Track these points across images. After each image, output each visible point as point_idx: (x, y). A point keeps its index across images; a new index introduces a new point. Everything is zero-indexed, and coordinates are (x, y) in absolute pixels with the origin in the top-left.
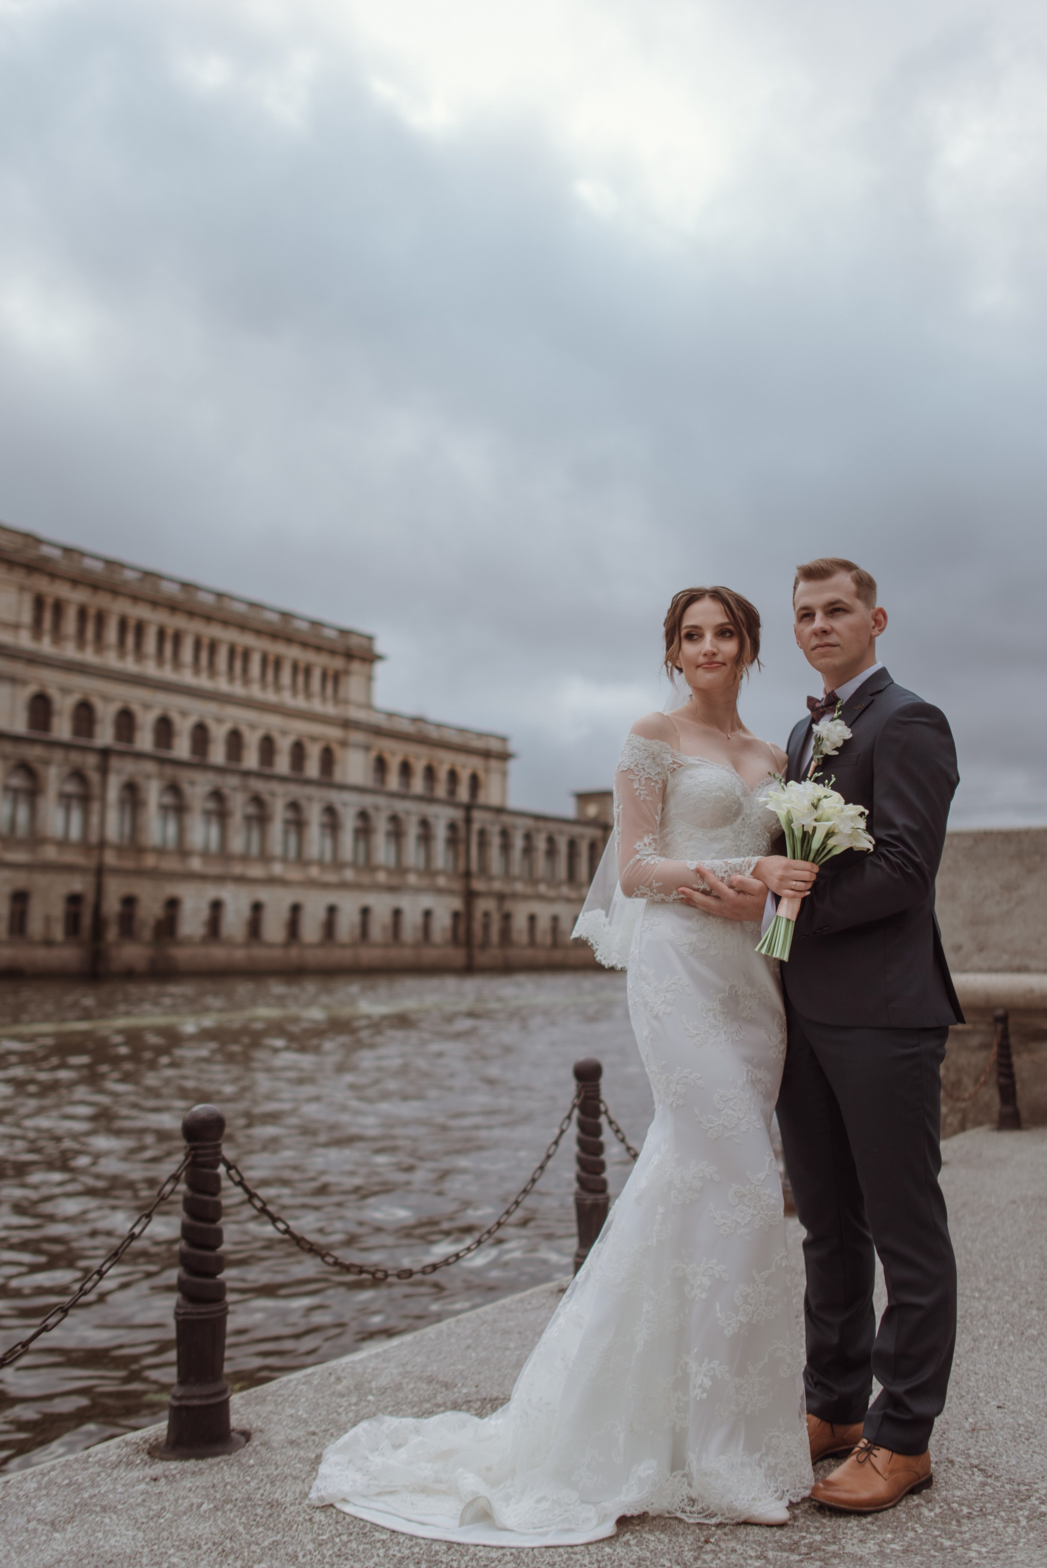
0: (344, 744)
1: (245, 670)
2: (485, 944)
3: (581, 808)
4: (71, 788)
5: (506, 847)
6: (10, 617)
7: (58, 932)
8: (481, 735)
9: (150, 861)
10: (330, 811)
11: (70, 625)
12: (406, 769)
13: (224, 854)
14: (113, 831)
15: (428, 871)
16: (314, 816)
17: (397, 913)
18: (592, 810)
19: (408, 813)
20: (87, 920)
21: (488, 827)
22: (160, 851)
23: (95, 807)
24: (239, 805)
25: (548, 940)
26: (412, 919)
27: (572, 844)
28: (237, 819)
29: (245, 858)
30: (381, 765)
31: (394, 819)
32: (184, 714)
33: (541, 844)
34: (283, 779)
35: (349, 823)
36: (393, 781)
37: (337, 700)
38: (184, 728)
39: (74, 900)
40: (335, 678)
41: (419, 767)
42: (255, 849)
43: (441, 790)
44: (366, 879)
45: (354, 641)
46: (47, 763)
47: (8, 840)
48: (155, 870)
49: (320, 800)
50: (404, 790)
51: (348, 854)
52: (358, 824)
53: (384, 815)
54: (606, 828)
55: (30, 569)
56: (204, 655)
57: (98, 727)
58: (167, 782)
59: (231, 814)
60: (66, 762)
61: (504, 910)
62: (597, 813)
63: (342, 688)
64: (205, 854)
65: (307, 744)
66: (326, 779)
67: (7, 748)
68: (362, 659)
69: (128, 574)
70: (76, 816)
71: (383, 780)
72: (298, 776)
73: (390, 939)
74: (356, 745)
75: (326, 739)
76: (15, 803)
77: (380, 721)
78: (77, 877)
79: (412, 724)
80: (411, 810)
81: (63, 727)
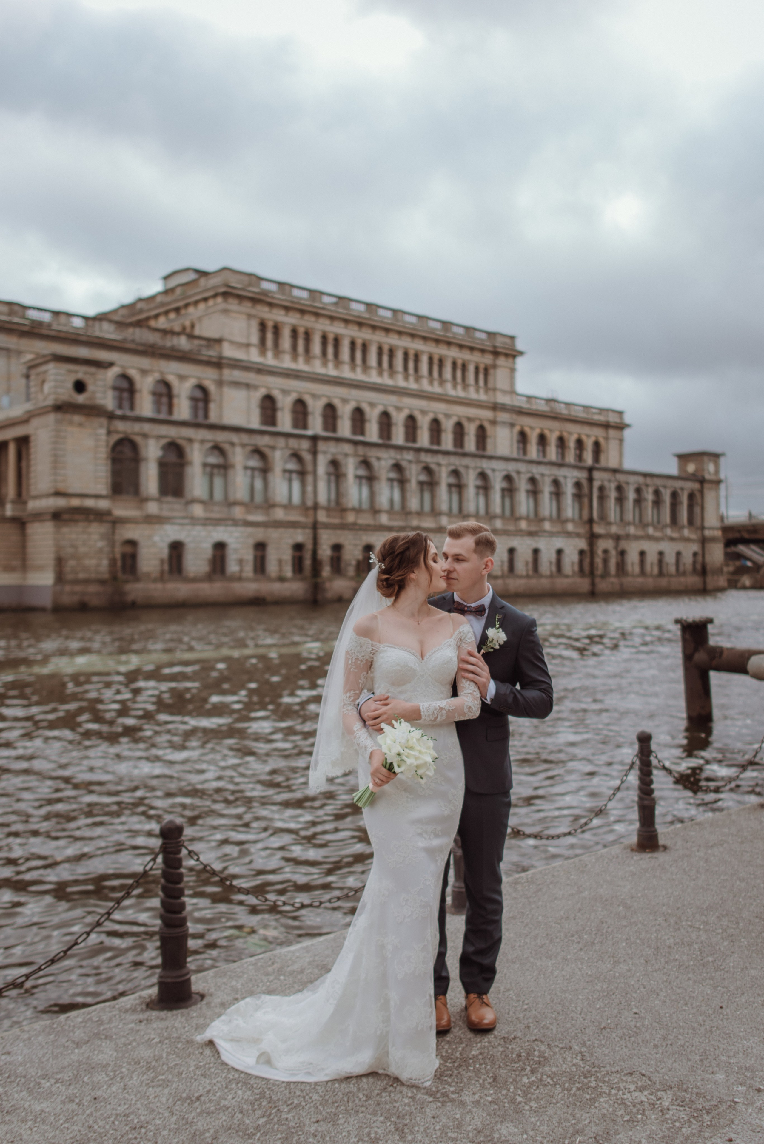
0: (494, 422)
1: (417, 369)
2: (605, 574)
3: (682, 466)
4: (292, 466)
5: (620, 500)
6: (242, 339)
7: (288, 571)
8: (601, 411)
9: (351, 518)
10: (483, 475)
11: (286, 342)
12: (542, 440)
13: (405, 511)
14: (322, 498)
15: (560, 519)
16: (471, 480)
17: (536, 552)
18: (691, 468)
19: (543, 475)
20: (308, 562)
21: (606, 484)
22: (358, 511)
23: (310, 479)
24: (415, 474)
25: (656, 571)
26: (547, 557)
27: (674, 495)
28: (413, 485)
29: (420, 514)
30: (523, 437)
31: (533, 480)
32: (372, 405)
33: (650, 496)
34: (447, 453)
36: (533, 450)
37: (487, 389)
38: (373, 415)
39: (298, 547)
40: (486, 372)
41: (553, 438)
42: (427, 507)
43: (571, 457)
44: (511, 528)
45: (499, 342)
46: (273, 448)
47: (250, 505)
48: (355, 524)
49: (475, 468)
50: (541, 459)
51: (497, 507)
52: (505, 485)
53: (524, 477)
54: (702, 481)
55: (255, 300)
56: (385, 359)
57: (310, 419)
58: (361, 459)
59: (408, 481)
60: (287, 447)
61: (619, 549)
62: (697, 470)
63: (491, 379)
64: (390, 511)
65: (466, 424)
66: (481, 453)
67: (245, 438)
68: (507, 355)
69: (326, 299)
70: (296, 485)
71: (525, 452)
72: (460, 450)
73: (531, 572)
74: (504, 423)
75: (480, 420)
76: (253, 477)
77: (521, 403)
78: (299, 531)
79: (546, 404)
80: (546, 474)
81: (285, 422)
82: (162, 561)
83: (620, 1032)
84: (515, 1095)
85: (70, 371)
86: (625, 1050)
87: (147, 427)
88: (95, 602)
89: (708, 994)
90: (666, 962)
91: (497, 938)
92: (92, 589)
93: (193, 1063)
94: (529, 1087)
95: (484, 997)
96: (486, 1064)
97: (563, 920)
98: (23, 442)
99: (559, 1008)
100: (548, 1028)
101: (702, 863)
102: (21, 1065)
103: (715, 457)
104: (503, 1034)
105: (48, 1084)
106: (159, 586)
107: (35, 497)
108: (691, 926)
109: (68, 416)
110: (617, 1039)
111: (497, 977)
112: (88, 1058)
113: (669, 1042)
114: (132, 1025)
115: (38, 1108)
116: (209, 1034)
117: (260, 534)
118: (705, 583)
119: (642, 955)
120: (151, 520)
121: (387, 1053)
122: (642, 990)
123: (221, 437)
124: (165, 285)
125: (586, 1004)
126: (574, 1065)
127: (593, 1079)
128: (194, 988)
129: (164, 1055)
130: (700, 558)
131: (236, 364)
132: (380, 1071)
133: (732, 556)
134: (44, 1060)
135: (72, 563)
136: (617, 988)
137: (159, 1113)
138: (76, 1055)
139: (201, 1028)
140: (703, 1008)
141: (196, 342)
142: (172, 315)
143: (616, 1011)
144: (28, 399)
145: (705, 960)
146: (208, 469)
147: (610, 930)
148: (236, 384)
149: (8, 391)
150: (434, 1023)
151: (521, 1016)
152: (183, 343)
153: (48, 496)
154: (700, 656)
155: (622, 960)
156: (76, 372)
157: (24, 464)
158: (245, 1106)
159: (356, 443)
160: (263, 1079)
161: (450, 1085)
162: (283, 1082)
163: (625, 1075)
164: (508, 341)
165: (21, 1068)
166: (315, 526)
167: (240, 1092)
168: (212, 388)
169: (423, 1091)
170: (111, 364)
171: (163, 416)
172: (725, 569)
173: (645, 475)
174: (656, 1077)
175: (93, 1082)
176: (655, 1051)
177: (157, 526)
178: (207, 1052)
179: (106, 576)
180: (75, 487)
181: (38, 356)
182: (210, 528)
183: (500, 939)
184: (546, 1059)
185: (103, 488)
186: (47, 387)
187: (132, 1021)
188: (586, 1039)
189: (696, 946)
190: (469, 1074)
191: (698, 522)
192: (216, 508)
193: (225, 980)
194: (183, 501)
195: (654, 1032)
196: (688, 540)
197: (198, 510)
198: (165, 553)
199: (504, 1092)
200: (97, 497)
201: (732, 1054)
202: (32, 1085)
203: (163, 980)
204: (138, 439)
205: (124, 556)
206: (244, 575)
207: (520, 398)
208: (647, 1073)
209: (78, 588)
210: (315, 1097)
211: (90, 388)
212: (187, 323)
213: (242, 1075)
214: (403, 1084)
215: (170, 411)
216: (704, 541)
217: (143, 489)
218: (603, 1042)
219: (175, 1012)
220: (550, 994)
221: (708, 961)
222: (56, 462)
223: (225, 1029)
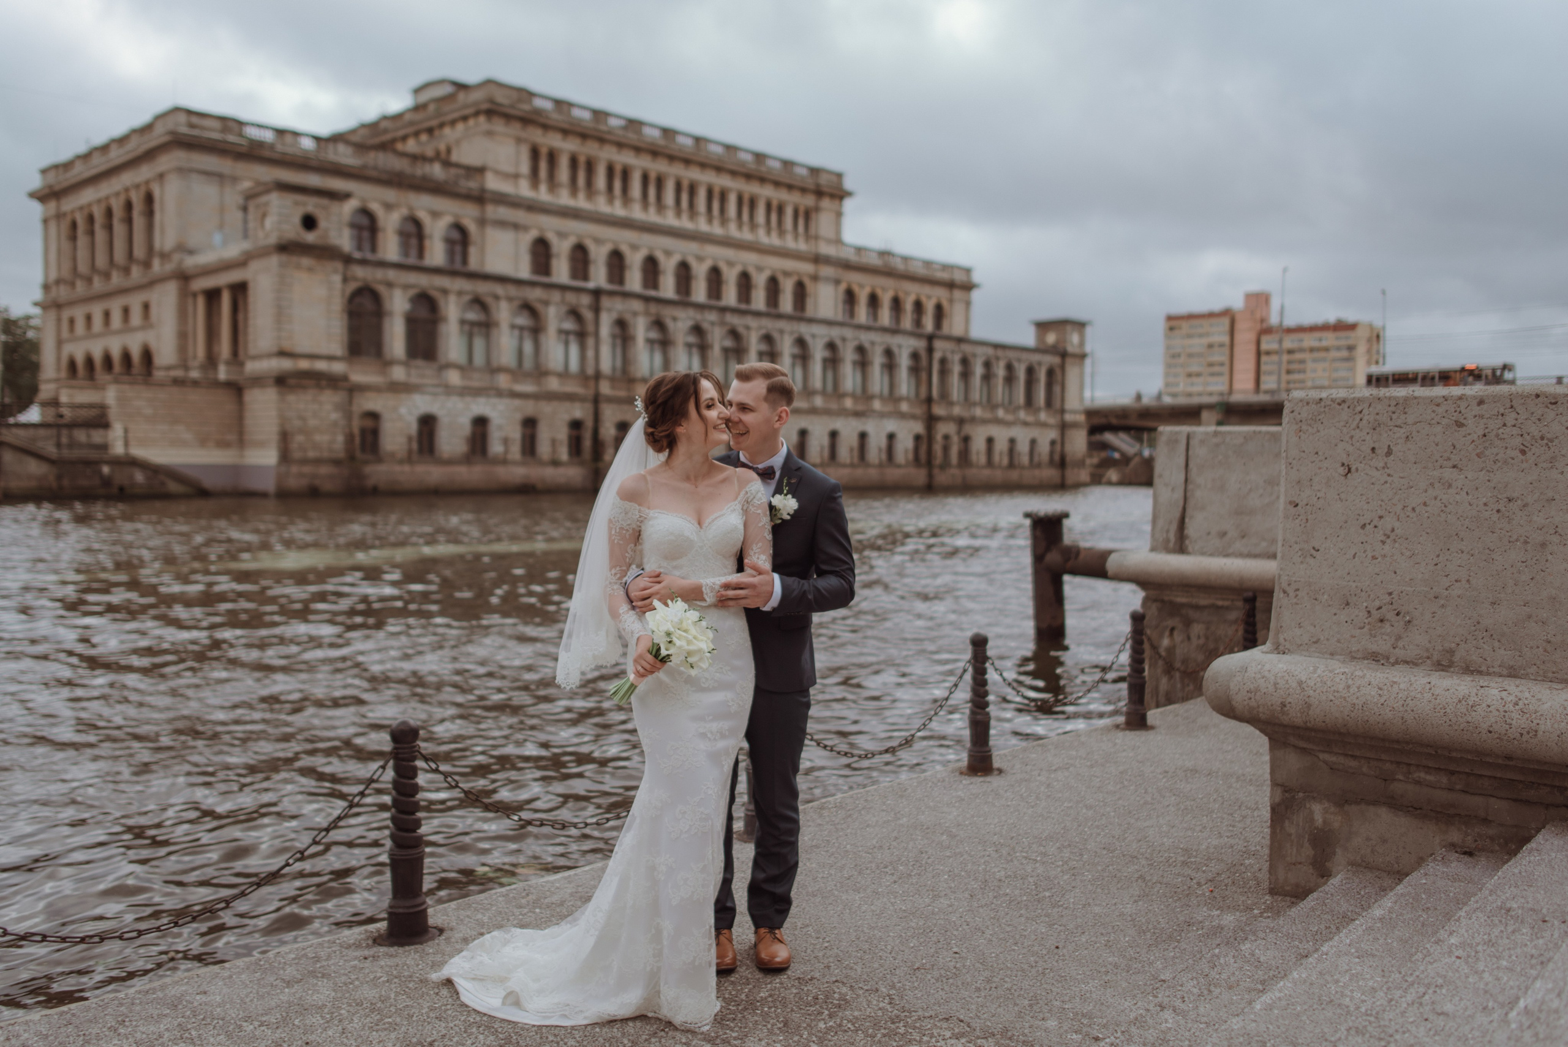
0: (815, 278)
1: (723, 210)
2: (945, 465)
3: (1040, 337)
4: (569, 325)
5: (966, 375)
6: (509, 169)
7: (563, 453)
8: (946, 267)
10: (801, 342)
11: (563, 173)
12: (874, 301)
14: (606, 365)
15: (892, 397)
16: (786, 347)
17: (863, 436)
18: (1051, 338)
19: (873, 343)
20: (587, 443)
21: (949, 356)
23: (590, 342)
24: (718, 339)
25: (1005, 461)
26: (876, 442)
27: (1030, 371)
28: (716, 352)
30: (850, 297)
31: (861, 350)
32: (668, 253)
33: (1000, 372)
34: (757, 314)
35: (819, 353)
36: (862, 314)
37: (807, 237)
38: (668, 266)
39: (576, 425)
40: (807, 216)
41: (886, 299)
43: (907, 322)
44: (834, 406)
45: (824, 180)
46: (546, 303)
47: (517, 372)
49: (792, 333)
50: (871, 323)
51: (817, 382)
52: (827, 354)
53: (850, 346)
54: (1064, 355)
55: (526, 121)
56: (684, 196)
57: (592, 270)
58: (653, 318)
59: (711, 347)
60: (563, 301)
61: (963, 434)
62: (1058, 342)
63: (813, 225)
65: (781, 279)
66: (798, 314)
67: (512, 290)
68: (832, 196)
69: (613, 122)
70: (574, 350)
71: (852, 313)
72: (773, 311)
73: (856, 460)
74: (827, 279)
75: (798, 274)
76: (521, 339)
77: (849, 255)
78: (577, 405)
79: (879, 257)
80: (876, 342)
81: (561, 271)
82: (410, 439)
83: (936, 973)
84: (809, 1041)
85: (296, 203)
86: (941, 993)
87: (392, 274)
88: (327, 486)
89: (1041, 934)
90: (995, 898)
91: (792, 862)
92: (324, 470)
93: (426, 1005)
94: (826, 1033)
95: (776, 932)
96: (776, 1007)
97: (875, 850)
98: (240, 290)
100: (851, 968)
101: (1042, 789)
102: (219, 1005)
103: (1080, 325)
104: (798, 974)
105: (252, 1027)
106: (407, 468)
107: (255, 358)
108: (1026, 858)
109: (295, 259)
110: (933, 981)
111: (793, 910)
112: (300, 998)
113: (994, 985)
114: (356, 962)
116: (446, 972)
117: (529, 408)
118: (1062, 477)
119: (967, 889)
120: (396, 388)
121: (659, 992)
122: (965, 927)
123: (483, 288)
124: (415, 100)
125: (897, 942)
126: (880, 1009)
127: (901, 1025)
128: (431, 921)
129: (393, 996)
130: (1058, 448)
131: (501, 199)
132: (650, 1015)
133: (1096, 445)
134: (248, 1000)
135: (300, 438)
136: (935, 925)
138: (287, 994)
139: (437, 966)
140: (1036, 948)
141: (453, 171)
142: (424, 137)
143: (932, 950)
145: (1041, 895)
146: (467, 328)
147: (929, 861)
148: (502, 224)
151: (821, 954)
152: (437, 171)
153: (270, 356)
154: (1053, 557)
155: (942, 894)
156: (305, 204)
157: (241, 316)
159: (647, 299)
160: (509, 1022)
161: (732, 1031)
162: (534, 1027)
163: (940, 1020)
164: (833, 178)
165: (218, 1010)
166: (597, 400)
167: (481, 1037)
168: (472, 227)
170: (347, 196)
171: (412, 260)
172: (1088, 461)
173: (997, 346)
174: (976, 1024)
175: (305, 1026)
176: (976, 995)
177: (403, 396)
178: (445, 992)
179: (341, 455)
180: (304, 345)
181: (258, 183)
182: (468, 399)
183: (796, 864)
184: (846, 1002)
185: (336, 345)
186: (269, 223)
187: (356, 958)
188: (896, 981)
189: (1031, 880)
190: (756, 1018)
191: (1057, 404)
192: (476, 376)
193: (469, 913)
194: (435, 366)
195: (976, 974)
197: (454, 377)
198: (413, 428)
199: (796, 1038)
200: (331, 358)
201: (1067, 998)
202: (231, 1028)
203: (393, 913)
204: (382, 289)
205: (363, 431)
206: (510, 457)
207: (847, 249)
208: (966, 1019)
209: (307, 469)
211: (323, 223)
212: (442, 147)
213: (485, 1018)
214: (676, 1029)
215: (421, 253)
216: (1063, 427)
217: (386, 350)
218: (916, 984)
219: (407, 948)
220: (856, 931)
221: (1044, 897)
222: (281, 315)
223: (467, 966)
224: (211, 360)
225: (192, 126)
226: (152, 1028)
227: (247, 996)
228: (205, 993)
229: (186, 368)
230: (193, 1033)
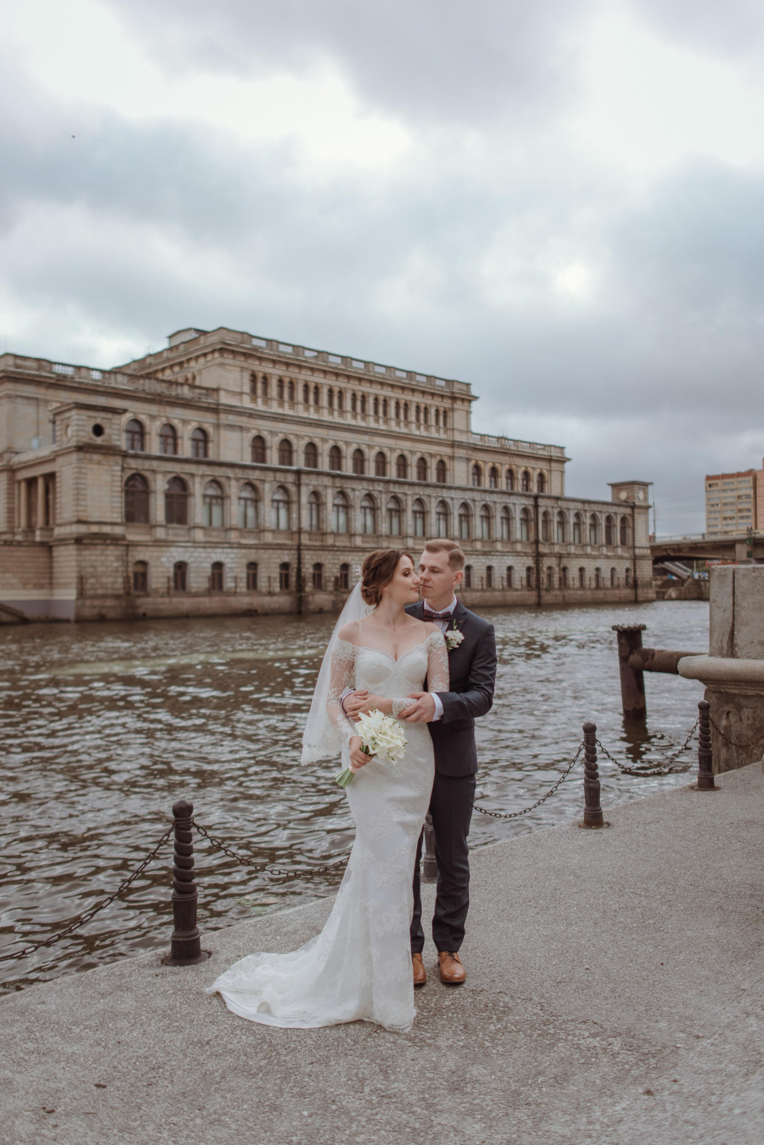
0: (452, 458)
1: (386, 413)
2: (550, 588)
3: (616, 494)
4: (279, 496)
5: (562, 524)
6: (236, 389)
7: (276, 587)
8: (545, 446)
9: (330, 541)
10: (443, 503)
11: (274, 391)
12: (494, 472)
13: (376, 535)
14: (305, 524)
15: (510, 540)
16: (433, 507)
17: (489, 568)
18: (623, 495)
19: (495, 503)
20: (293, 579)
21: (550, 510)
22: (336, 534)
23: (294, 507)
24: (384, 503)
25: (594, 585)
26: (499, 573)
27: (609, 519)
28: (383, 512)
29: (389, 537)
30: (477, 470)
31: (486, 507)
32: (347, 444)
33: (588, 520)
34: (412, 484)
35: (456, 511)
36: (486, 482)
37: (446, 430)
38: (348, 453)
39: (285, 566)
40: (445, 414)
41: (503, 471)
42: (395, 531)
43: (519, 487)
45: (456, 389)
46: (263, 481)
47: (243, 530)
48: (333, 546)
49: (437, 497)
50: (493, 489)
51: (455, 530)
52: (462, 511)
53: (479, 505)
54: (633, 507)
55: (247, 355)
56: (359, 404)
57: (295, 456)
58: (339, 490)
59: (380, 508)
60: (275, 480)
61: (562, 566)
62: (628, 497)
63: (449, 420)
64: (364, 535)
65: (428, 459)
66: (441, 484)
67: (239, 473)
68: (463, 400)
69: (308, 354)
70: (283, 513)
71: (479, 483)
72: (423, 482)
73: (485, 587)
74: (461, 458)
75: (441, 455)
76: (246, 506)
77: (475, 440)
78: (286, 552)
79: (498, 441)
80: (497, 502)
81: (273, 459)
82: (169, 579)
83: (574, 986)
84: (484, 1040)
85: (89, 417)
86: (578, 1001)
87: (155, 464)
88: (111, 614)
89: (650, 953)
90: (613, 924)
91: (465, 903)
92: (109, 602)
93: (202, 1012)
94: (496, 1034)
95: (455, 954)
96: (458, 1014)
97: (521, 888)
98: (50, 478)
99: (520, 965)
100: (511, 982)
101: (641, 838)
102: (54, 1013)
103: (645, 485)
104: (472, 987)
105: (78, 1030)
106: (167, 600)
107: (61, 525)
108: (633, 893)
109: (88, 456)
110: (572, 991)
112: (112, 1007)
113: (618, 994)
114: (150, 979)
115: (70, 1051)
116: (216, 986)
117: (252, 555)
118: (636, 595)
119: (591, 918)
120: (159, 543)
121: (372, 1003)
122: (592, 948)
123: (218, 472)
124: (170, 343)
125: (543, 961)
126: (534, 1014)
127: (551, 1026)
128: (203, 946)
129: (178, 1005)
130: (632, 574)
131: (231, 410)
132: (366, 1019)
133: (660, 572)
134: (74, 1008)
135: (92, 581)
136: (570, 947)
137: (174, 1055)
138: (101, 1005)
139: (209, 981)
140: (646, 965)
141: (197, 391)
142: (177, 369)
143: (570, 967)
144: (54, 442)
145: (646, 923)
146: (208, 500)
147: (562, 896)
148: (231, 427)
149: (37, 435)
150: (412, 977)
151: (487, 971)
152: (186, 392)
153: (71, 523)
154: (635, 658)
155: (574, 922)
156: (95, 418)
157: (51, 496)
158: (248, 1050)
159: (334, 476)
160: (263, 1025)
161: (427, 1032)
162: (281, 1029)
163: (580, 1023)
164: (464, 387)
165: (54, 1016)
166: (299, 548)
167: (244, 1037)
168: (210, 430)
169: (403, 1037)
170: (125, 411)
171: (169, 455)
172: (654, 583)
173: (584, 502)
174: (607, 1025)
175: (117, 1028)
176: (605, 1002)
177: (164, 549)
178: (215, 1002)
179: (121, 592)
180: (95, 516)
181: (63, 404)
182: (209, 550)
183: (468, 903)
184: (509, 1009)
185: (118, 516)
186: (70, 431)
187: (150, 975)
188: (544, 991)
189: (638, 910)
190: (443, 1022)
191: (630, 542)
192: (214, 533)
193: (229, 940)
194: (186, 527)
195: (604, 985)
196: (621, 558)
197: (199, 535)
198: (171, 571)
199: (474, 1038)
200: (114, 524)
201: (673, 1005)
202: (63, 1031)
203: (176, 939)
204: (148, 475)
205: (136, 575)
206: (238, 590)
207: (474, 436)
208: (599, 1022)
209: (97, 603)
210: (310, 1042)
211: (107, 431)
212: (190, 375)
213: (246, 1023)
214: (385, 1030)
215: (175, 451)
216: (635, 559)
217: (152, 517)
218: (559, 994)
219: (186, 967)
220: (512, 952)
221: (649, 924)
222: (79, 495)
223: (230, 982)
224: (31, 528)
225: (18, 367)
226: (8, 1031)
227: (74, 1005)
228: (44, 1003)
229: (13, 533)
230: (37, 1034)
